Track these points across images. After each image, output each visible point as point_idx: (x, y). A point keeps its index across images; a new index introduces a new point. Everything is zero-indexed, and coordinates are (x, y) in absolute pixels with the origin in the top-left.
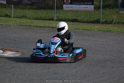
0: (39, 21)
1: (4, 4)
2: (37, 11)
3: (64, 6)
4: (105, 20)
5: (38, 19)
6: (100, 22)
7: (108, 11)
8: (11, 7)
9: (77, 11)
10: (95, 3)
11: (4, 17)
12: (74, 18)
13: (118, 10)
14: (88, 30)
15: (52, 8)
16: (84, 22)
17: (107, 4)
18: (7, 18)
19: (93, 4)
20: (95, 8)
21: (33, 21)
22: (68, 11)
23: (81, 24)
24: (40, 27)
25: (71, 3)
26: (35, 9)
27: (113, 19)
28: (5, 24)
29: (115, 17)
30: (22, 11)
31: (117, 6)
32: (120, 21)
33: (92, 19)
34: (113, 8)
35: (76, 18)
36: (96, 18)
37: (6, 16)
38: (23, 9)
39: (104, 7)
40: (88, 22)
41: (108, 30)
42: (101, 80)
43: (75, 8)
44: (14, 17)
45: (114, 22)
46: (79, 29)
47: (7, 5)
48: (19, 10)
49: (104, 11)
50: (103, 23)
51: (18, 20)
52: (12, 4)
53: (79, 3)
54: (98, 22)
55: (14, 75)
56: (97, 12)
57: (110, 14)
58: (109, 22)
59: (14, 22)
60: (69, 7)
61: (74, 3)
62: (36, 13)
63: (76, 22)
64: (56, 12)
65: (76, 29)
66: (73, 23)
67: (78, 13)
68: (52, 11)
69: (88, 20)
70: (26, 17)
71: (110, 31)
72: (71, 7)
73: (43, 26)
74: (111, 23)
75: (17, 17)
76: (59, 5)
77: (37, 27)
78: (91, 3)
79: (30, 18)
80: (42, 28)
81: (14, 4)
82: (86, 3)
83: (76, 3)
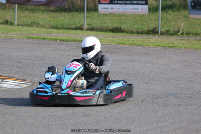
0: (58, 31)
1: (2, 4)
2: (55, 15)
3: (100, 6)
4: (166, 29)
5: (57, 28)
6: (157, 33)
7: (171, 14)
8: (14, 9)
9: (121, 15)
10: (150, 1)
11: (3, 24)
12: (115, 25)
13: (186, 12)
14: (139, 45)
15: (80, 10)
16: (132, 32)
17: (170, 3)
18: (7, 26)
19: (146, 4)
20: (150, 10)
21: (49, 30)
22: (106, 15)
23: (128, 35)
24: (61, 40)
25: (111, 2)
26: (52, 11)
27: (179, 28)
28: (3, 36)
29: (182, 25)
30: (31, 14)
31: (185, 7)
32: (191, 30)
33: (146, 29)
34: (179, 10)
35: (119, 26)
36: (151, 27)
37: (6, 22)
38: (32, 11)
39: (164, 9)
40: (138, 33)
41: (171, 45)
42: (160, 127)
43: (118, 10)
44: (19, 25)
45: (181, 32)
46: (124, 44)
47: (7, 5)
48: (26, 13)
49: (165, 14)
50: (162, 34)
51: (24, 29)
52: (15, 3)
53: (124, 2)
54: (154, 32)
55: (18, 119)
56: (153, 16)
57: (174, 20)
58: (173, 33)
59: (19, 32)
60: (108, 8)
61: (116, 2)
62: (54, 18)
63: (119, 32)
64: (88, 17)
65: (119, 43)
66: (114, 34)
67: (122, 18)
68: (81, 15)
69: (138, 29)
70: (38, 25)
71: (174, 47)
72: (111, 9)
73: (65, 39)
74: (175, 33)
75: (23, 24)
76: (92, 5)
77: (57, 40)
78: (144, 2)
79: (44, 27)
80: (64, 42)
81: (18, 4)
82: (136, 2)
83: (119, 2)
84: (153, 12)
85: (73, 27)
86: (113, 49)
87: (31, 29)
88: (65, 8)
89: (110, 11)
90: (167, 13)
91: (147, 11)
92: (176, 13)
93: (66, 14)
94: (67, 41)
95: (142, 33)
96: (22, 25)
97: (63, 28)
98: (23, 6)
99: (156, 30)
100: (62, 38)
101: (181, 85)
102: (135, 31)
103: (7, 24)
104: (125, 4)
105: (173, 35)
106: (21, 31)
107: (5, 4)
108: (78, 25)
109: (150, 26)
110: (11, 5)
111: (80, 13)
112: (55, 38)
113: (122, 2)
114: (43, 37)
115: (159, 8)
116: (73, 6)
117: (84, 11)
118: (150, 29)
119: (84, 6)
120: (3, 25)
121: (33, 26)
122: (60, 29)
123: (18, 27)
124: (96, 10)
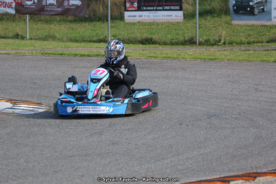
0: (78, 44)
1: (11, 14)
2: (74, 25)
3: (127, 14)
4: (205, 38)
5: (77, 41)
6: (195, 43)
7: (210, 21)
8: (25, 20)
9: (151, 24)
10: (185, 6)
11: (13, 38)
12: (145, 36)
13: (228, 18)
14: (174, 59)
15: (103, 19)
16: (165, 44)
17: (208, 7)
18: (17, 41)
19: (181, 9)
20: (185, 16)
21: (67, 44)
22: (134, 24)
23: (160, 47)
24: (82, 56)
25: (139, 9)
26: (70, 21)
27: (220, 37)
28: (14, 52)
29: (224, 33)
30: (46, 26)
31: (227, 12)
32: (234, 39)
33: (181, 38)
34: (219, 15)
35: (149, 36)
36: (188, 36)
37: (17, 36)
38: (47, 22)
39: (201, 14)
40: (172, 44)
41: (212, 57)
42: (202, 154)
43: (147, 18)
44: (31, 39)
45: (222, 41)
46: (156, 57)
47: (17, 15)
48: (39, 25)
49: (203, 21)
50: (201, 44)
51: (39, 43)
52: (26, 14)
53: (155, 8)
54: (191, 42)
55: (34, 150)
56: (190, 24)
57: (214, 27)
58: (213, 43)
59: (32, 48)
60: (135, 16)
61: (145, 8)
62: (73, 29)
63: (149, 44)
64: (112, 27)
65: (150, 57)
66: (144, 46)
67: (153, 27)
68: (104, 25)
69: (172, 39)
70: (53, 38)
71: (215, 59)
72: (139, 16)
73: (86, 53)
74: (216, 43)
75: (37, 37)
76: (116, 13)
77: (76, 55)
78: (178, 8)
79: (61, 40)
80: (85, 58)
81: (30, 14)
82: (168, 8)
83: (148, 8)
84: (190, 19)
85: (95, 39)
86: (143, 64)
87: (45, 43)
88: (85, 17)
89: (138, 19)
90: (206, 19)
91: (182, 17)
92: (216, 19)
93: (87, 24)
94: (88, 56)
95: (177, 44)
96: (36, 39)
97: (84, 41)
98: (36, 16)
99: (194, 40)
100: (83, 53)
101: (225, 104)
102: (168, 42)
103: (18, 38)
104: (156, 10)
105: (213, 45)
106: (34, 46)
107: (14, 15)
108: (102, 37)
109: (186, 35)
110: (21, 16)
111: (103, 22)
112: (74, 53)
113: (152, 8)
114: (61, 52)
115: (196, 14)
116: (94, 15)
117: (107, 21)
118: (186, 39)
119: (108, 13)
120: (13, 40)
121: (48, 40)
122: (80, 42)
123: (30, 42)
124: (122, 18)
